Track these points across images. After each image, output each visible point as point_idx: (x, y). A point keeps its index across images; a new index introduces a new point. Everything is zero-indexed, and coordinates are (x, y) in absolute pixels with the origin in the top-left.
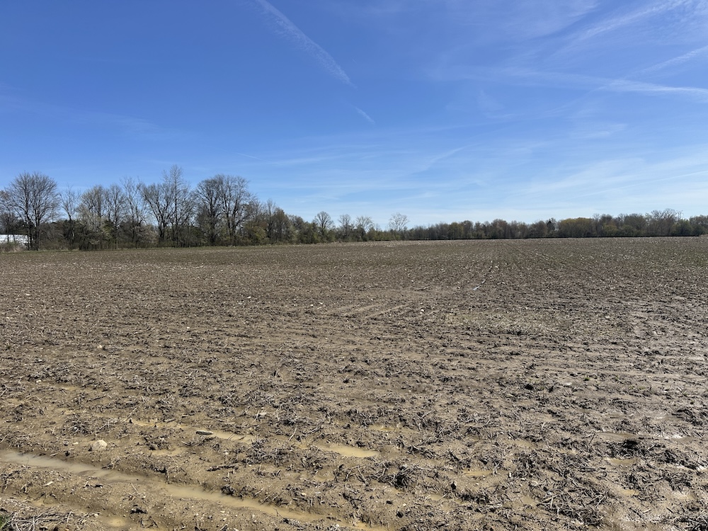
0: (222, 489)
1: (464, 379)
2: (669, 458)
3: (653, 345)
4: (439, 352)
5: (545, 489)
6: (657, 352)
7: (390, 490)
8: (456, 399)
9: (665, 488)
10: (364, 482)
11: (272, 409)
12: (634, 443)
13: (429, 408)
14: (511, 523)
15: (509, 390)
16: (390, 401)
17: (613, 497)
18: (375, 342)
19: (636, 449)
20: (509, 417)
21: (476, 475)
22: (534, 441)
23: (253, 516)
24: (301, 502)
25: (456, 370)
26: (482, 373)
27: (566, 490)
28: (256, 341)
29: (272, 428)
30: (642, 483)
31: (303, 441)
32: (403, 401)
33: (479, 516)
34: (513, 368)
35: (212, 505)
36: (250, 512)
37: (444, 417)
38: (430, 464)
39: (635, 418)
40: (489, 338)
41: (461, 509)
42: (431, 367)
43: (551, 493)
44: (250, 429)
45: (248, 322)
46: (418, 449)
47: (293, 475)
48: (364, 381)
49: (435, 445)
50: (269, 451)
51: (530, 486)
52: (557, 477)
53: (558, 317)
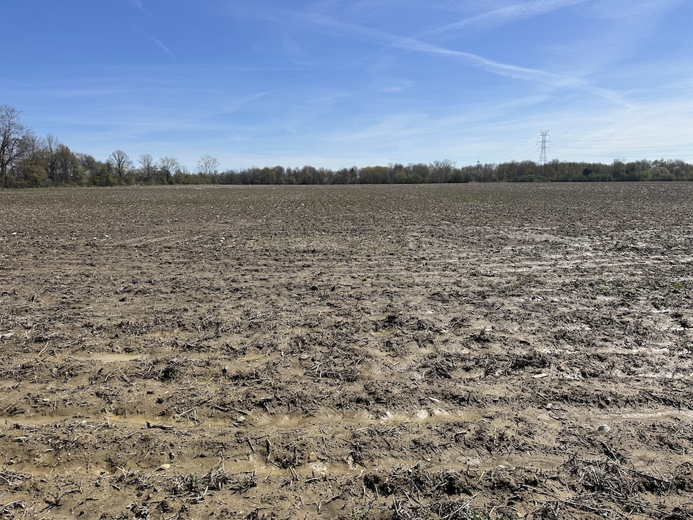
1: (254, 288)
2: (421, 326)
3: (421, 254)
4: (233, 270)
5: (313, 360)
6: (423, 258)
7: (154, 384)
8: (242, 304)
9: (414, 346)
10: (126, 381)
11: (23, 331)
12: (394, 318)
13: (213, 313)
14: (274, 388)
15: (294, 293)
16: (170, 312)
17: (370, 357)
18: (164, 266)
19: (395, 323)
20: (291, 311)
21: (250, 359)
22: (311, 327)
24: (38, 406)
25: (248, 281)
26: (273, 282)
27: (331, 358)
28: (17, 273)
29: (17, 347)
30: (396, 345)
31: (58, 355)
32: (186, 310)
33: (246, 388)
34: (303, 276)
37: (225, 318)
38: (204, 356)
39: (398, 303)
40: (285, 259)
41: (228, 387)
42: (222, 282)
43: (317, 363)
45: (7, 256)
46: (192, 345)
47: (38, 386)
48: (144, 299)
49: (211, 340)
50: (10, 368)
51: (300, 359)
52: (325, 350)
53: (349, 238)
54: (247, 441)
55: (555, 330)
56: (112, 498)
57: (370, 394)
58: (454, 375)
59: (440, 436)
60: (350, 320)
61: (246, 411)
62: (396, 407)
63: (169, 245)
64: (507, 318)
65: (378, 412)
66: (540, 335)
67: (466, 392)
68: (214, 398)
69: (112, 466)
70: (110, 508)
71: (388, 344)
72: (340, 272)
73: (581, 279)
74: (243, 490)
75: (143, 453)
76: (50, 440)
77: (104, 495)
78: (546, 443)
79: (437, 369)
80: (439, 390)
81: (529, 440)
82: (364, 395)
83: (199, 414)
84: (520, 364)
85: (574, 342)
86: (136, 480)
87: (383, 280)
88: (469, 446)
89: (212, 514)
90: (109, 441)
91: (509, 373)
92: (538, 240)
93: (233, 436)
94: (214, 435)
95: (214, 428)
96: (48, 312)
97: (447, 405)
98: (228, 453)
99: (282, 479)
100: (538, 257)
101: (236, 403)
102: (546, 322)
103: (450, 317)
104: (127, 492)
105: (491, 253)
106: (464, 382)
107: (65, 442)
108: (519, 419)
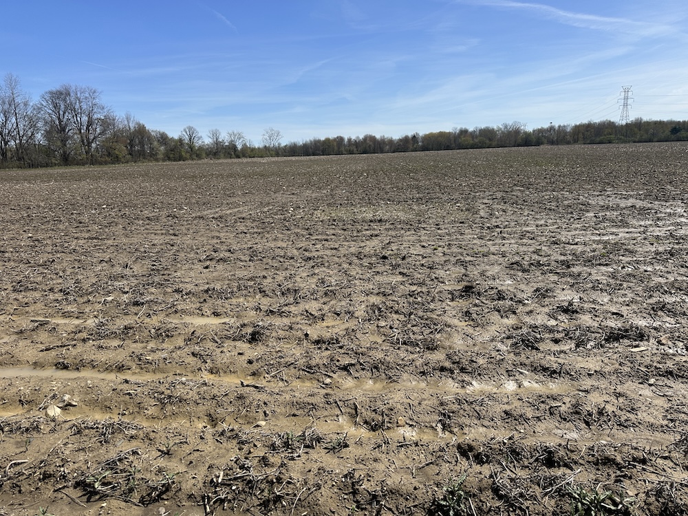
0: (56, 365)
1: (326, 257)
2: (501, 297)
3: (494, 222)
4: (304, 239)
5: (391, 328)
6: (497, 227)
7: (243, 346)
8: (316, 271)
9: (495, 317)
10: (217, 342)
11: (121, 295)
12: (471, 287)
13: (290, 280)
14: (356, 353)
15: (365, 262)
16: (251, 279)
17: (449, 326)
18: (240, 236)
19: (472, 293)
20: (364, 280)
21: (329, 324)
22: (385, 295)
23: (89, 382)
24: (143, 364)
25: (318, 250)
26: (343, 251)
27: (409, 326)
28: (110, 242)
29: (118, 310)
30: (475, 315)
31: (154, 318)
32: (265, 277)
33: (329, 352)
34: (372, 246)
35: (42, 379)
36: (86, 380)
37: (302, 286)
38: (286, 321)
39: (474, 272)
40: (352, 228)
41: (312, 350)
42: (295, 251)
43: (395, 330)
44: (95, 313)
45: (100, 227)
46: (274, 310)
47: (139, 345)
48: (226, 266)
49: (291, 306)
50: (114, 328)
51: (378, 326)
52: (402, 318)
53: (415, 207)
54: (336, 402)
55: (652, 301)
56: (217, 450)
57: (454, 363)
58: (542, 346)
59: (533, 408)
60: (424, 289)
61: (331, 374)
62: (482, 377)
63: (244, 215)
64: (596, 288)
65: (463, 381)
66: (634, 307)
67: (557, 365)
68: (300, 361)
69: (213, 421)
70: (216, 459)
71: (468, 313)
72: (409, 241)
73: (676, 246)
74: (337, 450)
75: (239, 410)
76: (156, 395)
77: (209, 447)
78: (652, 420)
79: (523, 341)
80: (527, 362)
81: (632, 416)
82: (447, 364)
83: (287, 374)
84: (614, 337)
85: (675, 315)
86: (237, 435)
87: (455, 249)
88: (565, 419)
89: (310, 471)
90: (208, 397)
91: (602, 346)
92: (623, 205)
93: (322, 397)
94: (304, 396)
95: (303, 389)
96: (141, 278)
97: (537, 377)
98: (318, 413)
99: (373, 441)
100: (624, 224)
101: (321, 366)
102: (641, 293)
103: (532, 287)
104: (230, 446)
105: (572, 220)
106: (554, 354)
107: (170, 397)
108: (619, 394)
